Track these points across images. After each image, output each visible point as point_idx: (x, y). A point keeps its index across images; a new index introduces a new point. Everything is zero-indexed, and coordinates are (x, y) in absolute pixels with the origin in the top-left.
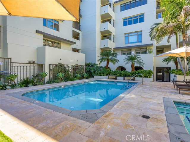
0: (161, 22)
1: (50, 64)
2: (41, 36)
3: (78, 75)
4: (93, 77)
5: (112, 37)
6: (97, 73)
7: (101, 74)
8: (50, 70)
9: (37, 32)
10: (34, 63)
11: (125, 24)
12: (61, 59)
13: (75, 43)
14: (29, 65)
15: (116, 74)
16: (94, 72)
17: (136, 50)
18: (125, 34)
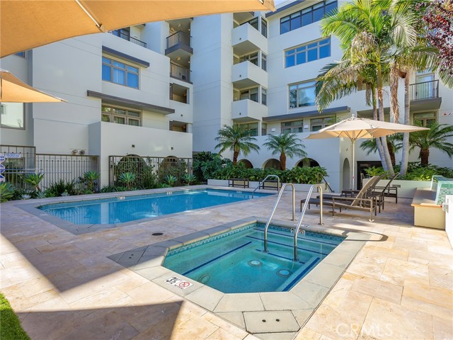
0: (338, 62)
1: (110, 157)
2: (98, 102)
3: (171, 177)
4: (205, 182)
5: (260, 92)
6: (213, 173)
7: (220, 175)
8: (110, 167)
9: (90, 94)
10: (82, 153)
11: (290, 62)
12: (133, 146)
13: (172, 111)
14: (74, 158)
15: (250, 176)
16: (209, 171)
17: (313, 121)
18: (290, 85)
